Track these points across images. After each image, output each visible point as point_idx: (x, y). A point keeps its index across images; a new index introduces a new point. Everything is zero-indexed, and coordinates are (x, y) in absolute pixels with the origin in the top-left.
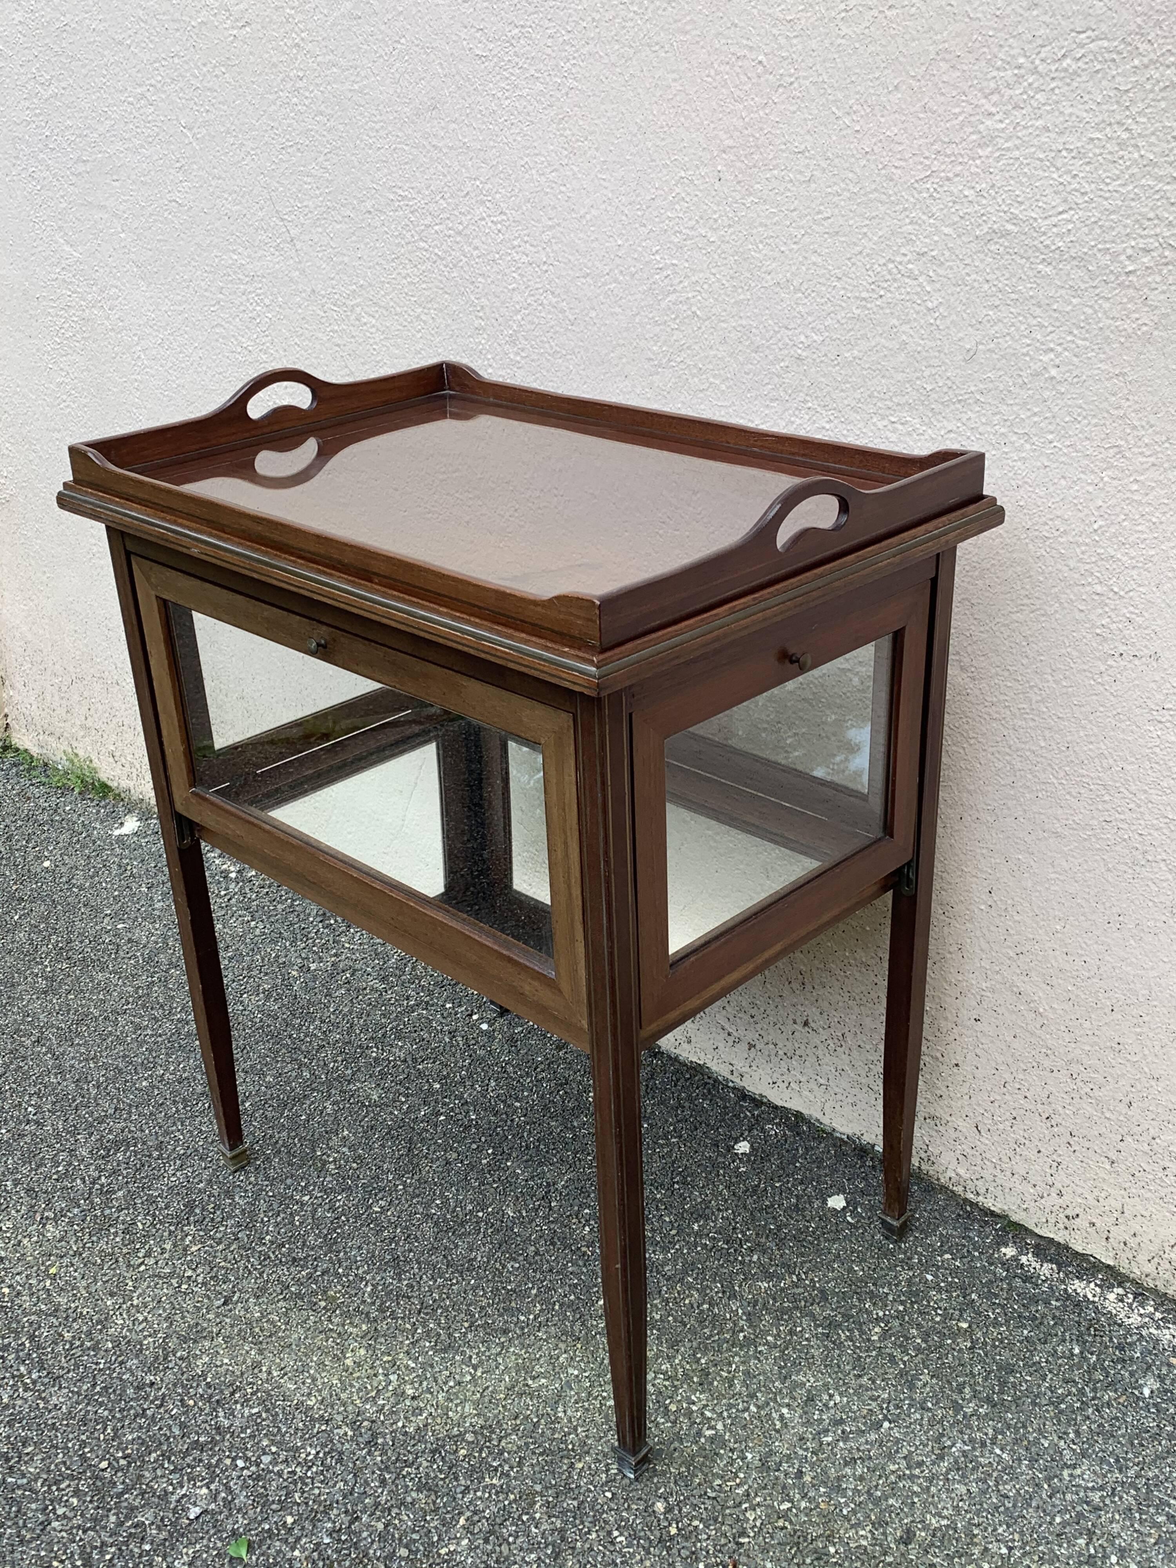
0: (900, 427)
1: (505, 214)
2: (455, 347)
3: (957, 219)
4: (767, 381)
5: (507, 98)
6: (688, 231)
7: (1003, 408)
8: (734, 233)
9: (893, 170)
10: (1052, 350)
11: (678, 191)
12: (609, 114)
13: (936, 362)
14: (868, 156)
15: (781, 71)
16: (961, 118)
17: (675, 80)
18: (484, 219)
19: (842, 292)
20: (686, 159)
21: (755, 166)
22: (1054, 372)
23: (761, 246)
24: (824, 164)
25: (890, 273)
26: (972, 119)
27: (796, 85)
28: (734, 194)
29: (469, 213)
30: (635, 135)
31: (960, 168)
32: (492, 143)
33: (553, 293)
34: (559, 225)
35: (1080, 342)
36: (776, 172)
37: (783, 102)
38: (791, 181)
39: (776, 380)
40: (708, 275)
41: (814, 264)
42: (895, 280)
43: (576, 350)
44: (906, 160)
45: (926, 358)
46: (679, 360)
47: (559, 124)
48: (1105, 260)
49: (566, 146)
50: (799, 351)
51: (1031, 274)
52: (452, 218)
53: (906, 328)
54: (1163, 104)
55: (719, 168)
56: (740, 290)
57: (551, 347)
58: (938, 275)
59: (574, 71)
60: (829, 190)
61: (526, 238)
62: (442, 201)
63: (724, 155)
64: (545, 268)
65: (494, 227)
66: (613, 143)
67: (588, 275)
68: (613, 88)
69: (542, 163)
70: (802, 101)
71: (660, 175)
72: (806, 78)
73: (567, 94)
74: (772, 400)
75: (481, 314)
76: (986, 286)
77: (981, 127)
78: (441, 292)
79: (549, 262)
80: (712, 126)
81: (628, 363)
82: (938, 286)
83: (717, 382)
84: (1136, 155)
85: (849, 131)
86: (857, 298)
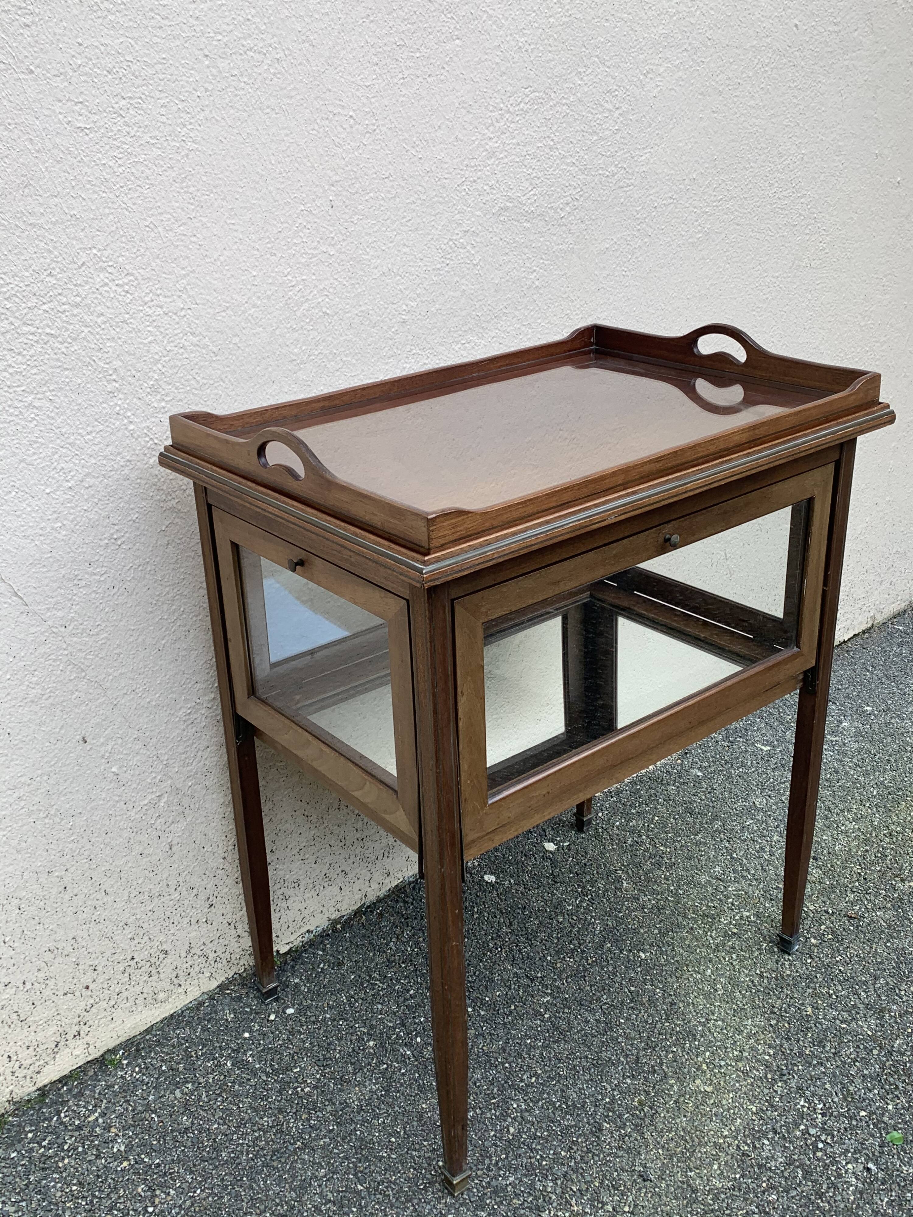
0: (467, 345)
1: (132, 275)
2: (84, 419)
3: (482, 205)
4: (384, 345)
5: (120, 166)
6: (312, 251)
7: (517, 313)
8: (348, 244)
9: (444, 181)
10: (535, 271)
11: (299, 221)
12: (231, 169)
13: (481, 297)
14: (429, 174)
15: (367, 122)
16: (477, 143)
17: (287, 135)
18: (107, 284)
19: (425, 268)
20: (304, 195)
21: (357, 193)
22: (537, 283)
23: (368, 250)
24: (403, 184)
25: (451, 248)
26: (483, 142)
27: (377, 131)
28: (344, 216)
29: (87, 283)
30: (258, 183)
31: (480, 173)
32: (107, 211)
33: (193, 334)
34: (193, 272)
35: (546, 262)
36: (371, 195)
37: (370, 144)
38: (383, 199)
39: (390, 342)
40: (332, 281)
41: (405, 253)
42: (454, 252)
43: (223, 377)
44: (451, 173)
45: (476, 297)
46: (316, 353)
47: (182, 183)
48: (551, 213)
49: (192, 201)
50: (404, 317)
51: (521, 229)
52: (65, 292)
53: (463, 281)
54: (564, 125)
55: (331, 198)
56: (357, 286)
57: (198, 382)
58: (477, 242)
59: (192, 135)
60: (408, 201)
61: (159, 292)
62: (49, 279)
63: (333, 188)
64: (183, 313)
65: (119, 290)
66: (238, 192)
67: (227, 308)
68: (232, 146)
69: (169, 220)
70: (383, 142)
71: (283, 212)
72: (383, 125)
73: (187, 156)
74: (389, 358)
75: (114, 377)
76: (501, 243)
77: (487, 147)
78: (58, 370)
79: (186, 307)
80: (321, 167)
81: (274, 370)
82: (477, 249)
83: (349, 359)
84: (557, 153)
85: (415, 159)
86: (434, 269)
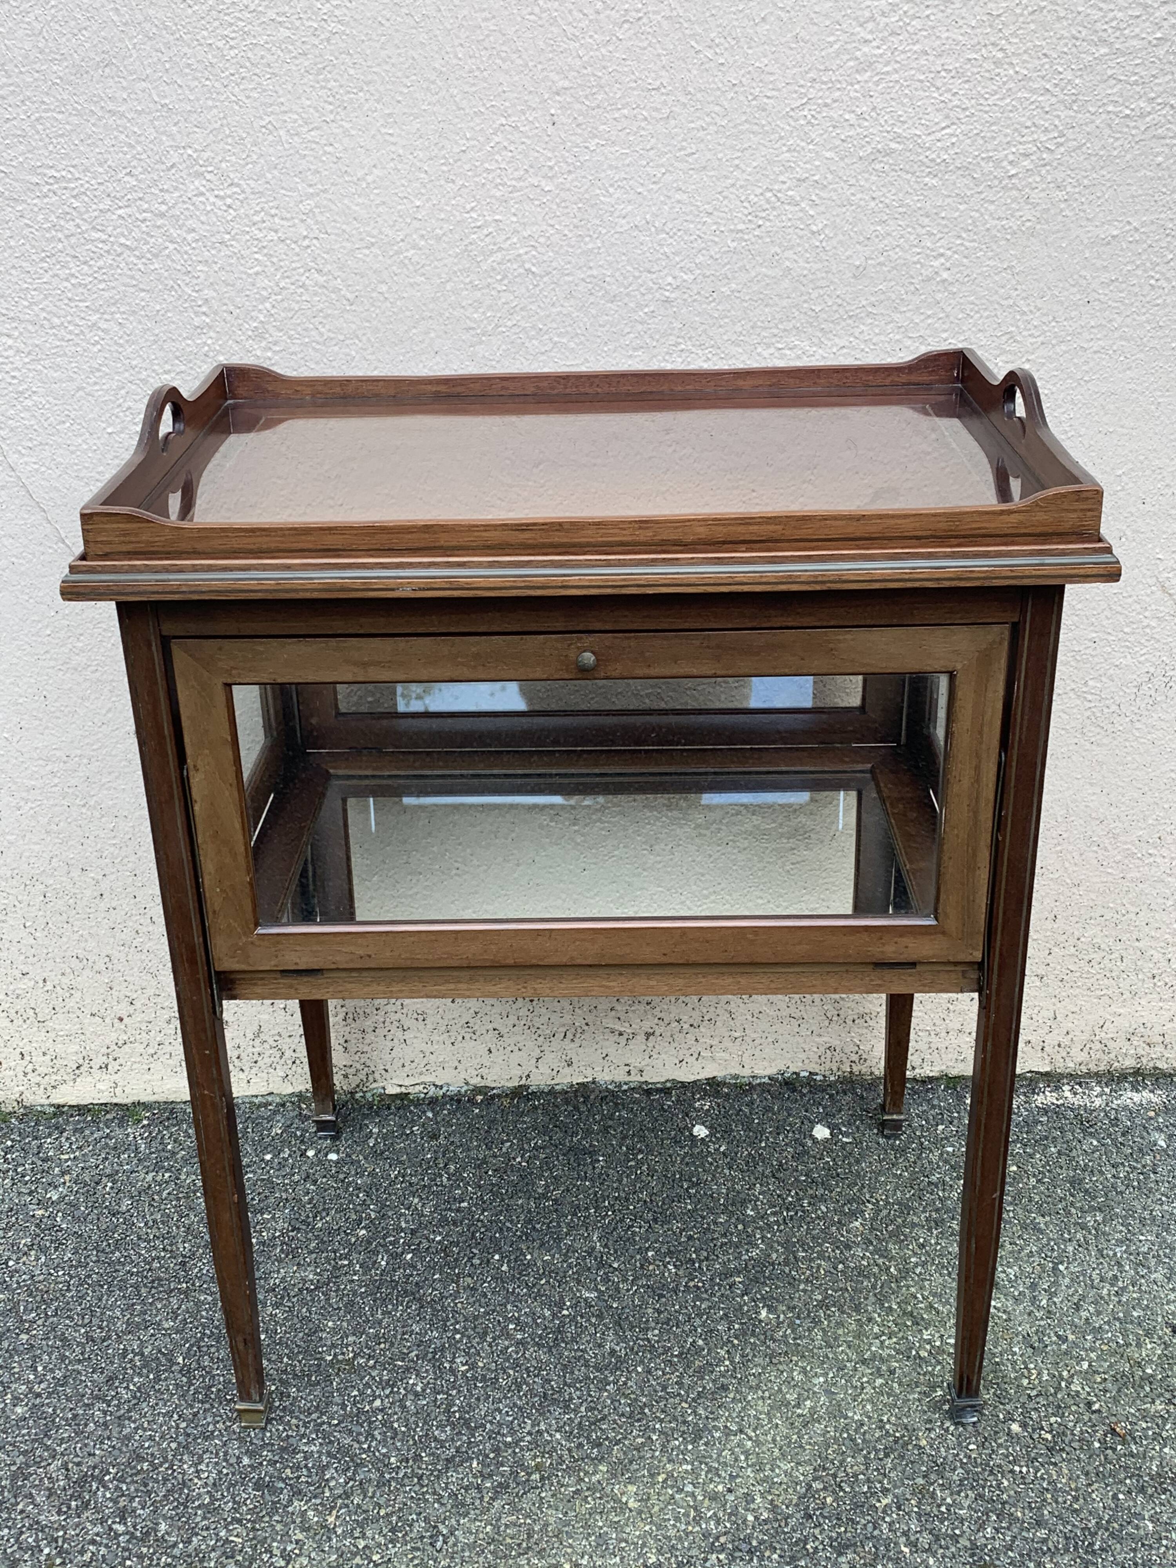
0: (788, 352)
1: (238, 185)
2: (162, 354)
3: (838, 142)
4: (628, 330)
5: (232, 47)
6: (514, 183)
7: (896, 316)
8: (576, 179)
9: (765, 100)
10: (942, 255)
11: (497, 139)
12: (393, 61)
13: (823, 283)
14: (736, 89)
15: (627, 6)
16: (836, 46)
17: (486, 20)
18: (202, 194)
19: (714, 227)
20: (507, 104)
21: (598, 107)
22: (945, 275)
23: (611, 190)
24: (683, 99)
25: (768, 201)
26: (849, 46)
27: (645, 20)
28: (573, 138)
29: (176, 189)
30: (433, 82)
31: (838, 94)
32: (210, 103)
33: (319, 271)
34: (325, 191)
35: (967, 244)
36: (625, 111)
37: (630, 39)
38: (646, 119)
39: (640, 327)
40: (544, 227)
41: (679, 202)
42: (774, 208)
43: (360, 333)
44: (779, 90)
45: (812, 281)
46: (509, 323)
47: (318, 74)
48: (989, 167)
49: (331, 99)
50: (667, 294)
51: (916, 186)
52: (147, 197)
53: (789, 254)
54: (1033, 26)
55: (553, 111)
56: (587, 239)
57: (321, 334)
58: (821, 198)
59: (337, 13)
60: (693, 125)
61: (273, 211)
62: (127, 178)
63: (558, 98)
64: (306, 243)
65: (219, 203)
66: (401, 93)
67: (373, 244)
68: (397, 31)
69: (295, 121)
70: (654, 37)
71: (472, 124)
72: (655, 13)
73: (328, 40)
74: (635, 349)
75: (204, 309)
76: (873, 204)
77: (858, 54)
78: (132, 290)
79: (311, 235)
80: (540, 67)
81: (438, 337)
82: (822, 209)
83: (564, 340)
84: (1011, 72)
85: (712, 64)
86: (732, 231)
